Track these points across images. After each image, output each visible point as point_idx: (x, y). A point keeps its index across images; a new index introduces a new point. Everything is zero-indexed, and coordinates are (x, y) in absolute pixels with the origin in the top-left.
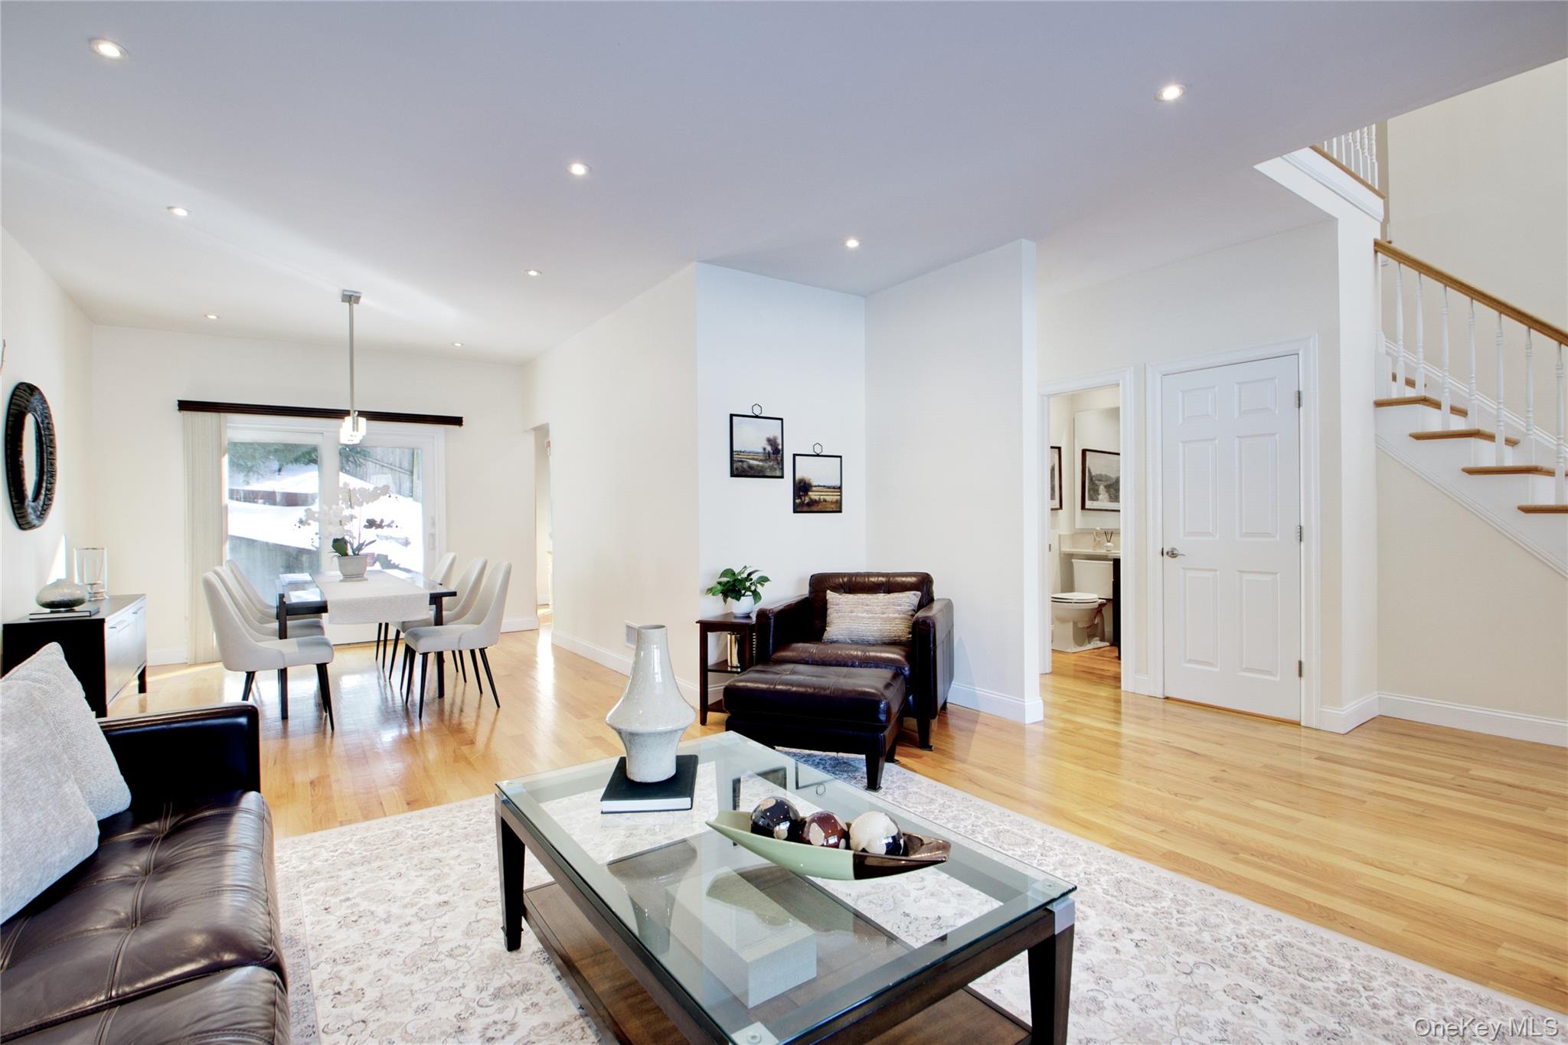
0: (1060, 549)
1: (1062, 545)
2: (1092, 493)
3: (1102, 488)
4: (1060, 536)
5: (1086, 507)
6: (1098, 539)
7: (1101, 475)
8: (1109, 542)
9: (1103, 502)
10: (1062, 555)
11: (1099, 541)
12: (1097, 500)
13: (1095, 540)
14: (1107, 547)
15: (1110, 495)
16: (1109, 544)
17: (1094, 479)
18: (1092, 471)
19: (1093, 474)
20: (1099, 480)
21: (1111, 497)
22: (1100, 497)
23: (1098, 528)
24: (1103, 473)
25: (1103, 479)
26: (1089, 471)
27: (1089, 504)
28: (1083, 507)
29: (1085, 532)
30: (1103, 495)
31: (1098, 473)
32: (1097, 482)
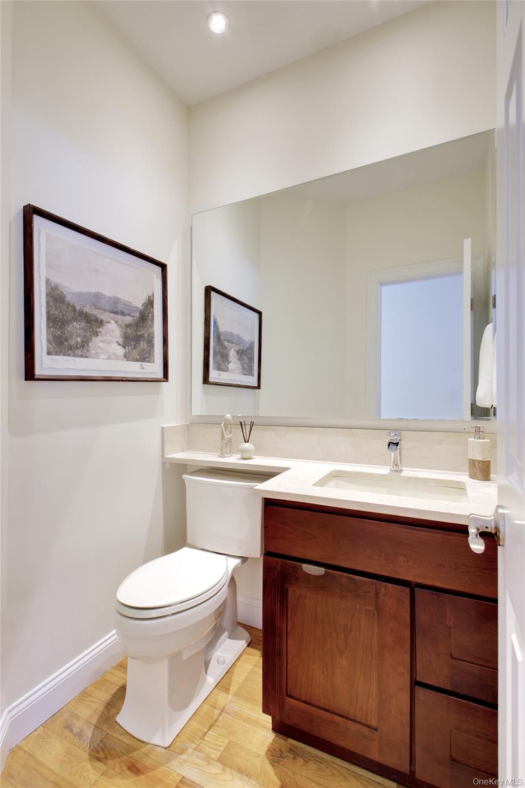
0: (163, 456)
1: (167, 446)
2: (219, 357)
3: (232, 354)
4: (163, 429)
5: (211, 380)
6: (228, 436)
7: (231, 334)
8: (246, 441)
9: (234, 373)
10: (168, 466)
11: (230, 440)
12: (226, 370)
13: (223, 437)
14: (243, 451)
15: (242, 365)
16: (247, 445)
17: (222, 337)
18: (219, 324)
19: (221, 330)
20: (228, 341)
21: (244, 368)
22: (231, 366)
23: (228, 416)
24: (235, 333)
25: (235, 340)
26: (215, 323)
27: (214, 375)
28: (206, 380)
29: (207, 422)
30: (234, 364)
31: (229, 330)
32: (226, 343)
